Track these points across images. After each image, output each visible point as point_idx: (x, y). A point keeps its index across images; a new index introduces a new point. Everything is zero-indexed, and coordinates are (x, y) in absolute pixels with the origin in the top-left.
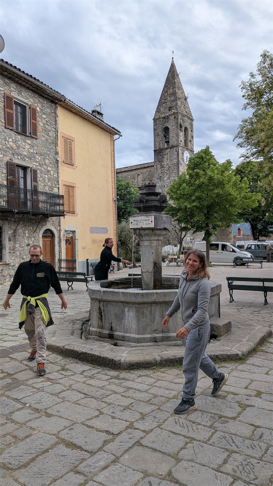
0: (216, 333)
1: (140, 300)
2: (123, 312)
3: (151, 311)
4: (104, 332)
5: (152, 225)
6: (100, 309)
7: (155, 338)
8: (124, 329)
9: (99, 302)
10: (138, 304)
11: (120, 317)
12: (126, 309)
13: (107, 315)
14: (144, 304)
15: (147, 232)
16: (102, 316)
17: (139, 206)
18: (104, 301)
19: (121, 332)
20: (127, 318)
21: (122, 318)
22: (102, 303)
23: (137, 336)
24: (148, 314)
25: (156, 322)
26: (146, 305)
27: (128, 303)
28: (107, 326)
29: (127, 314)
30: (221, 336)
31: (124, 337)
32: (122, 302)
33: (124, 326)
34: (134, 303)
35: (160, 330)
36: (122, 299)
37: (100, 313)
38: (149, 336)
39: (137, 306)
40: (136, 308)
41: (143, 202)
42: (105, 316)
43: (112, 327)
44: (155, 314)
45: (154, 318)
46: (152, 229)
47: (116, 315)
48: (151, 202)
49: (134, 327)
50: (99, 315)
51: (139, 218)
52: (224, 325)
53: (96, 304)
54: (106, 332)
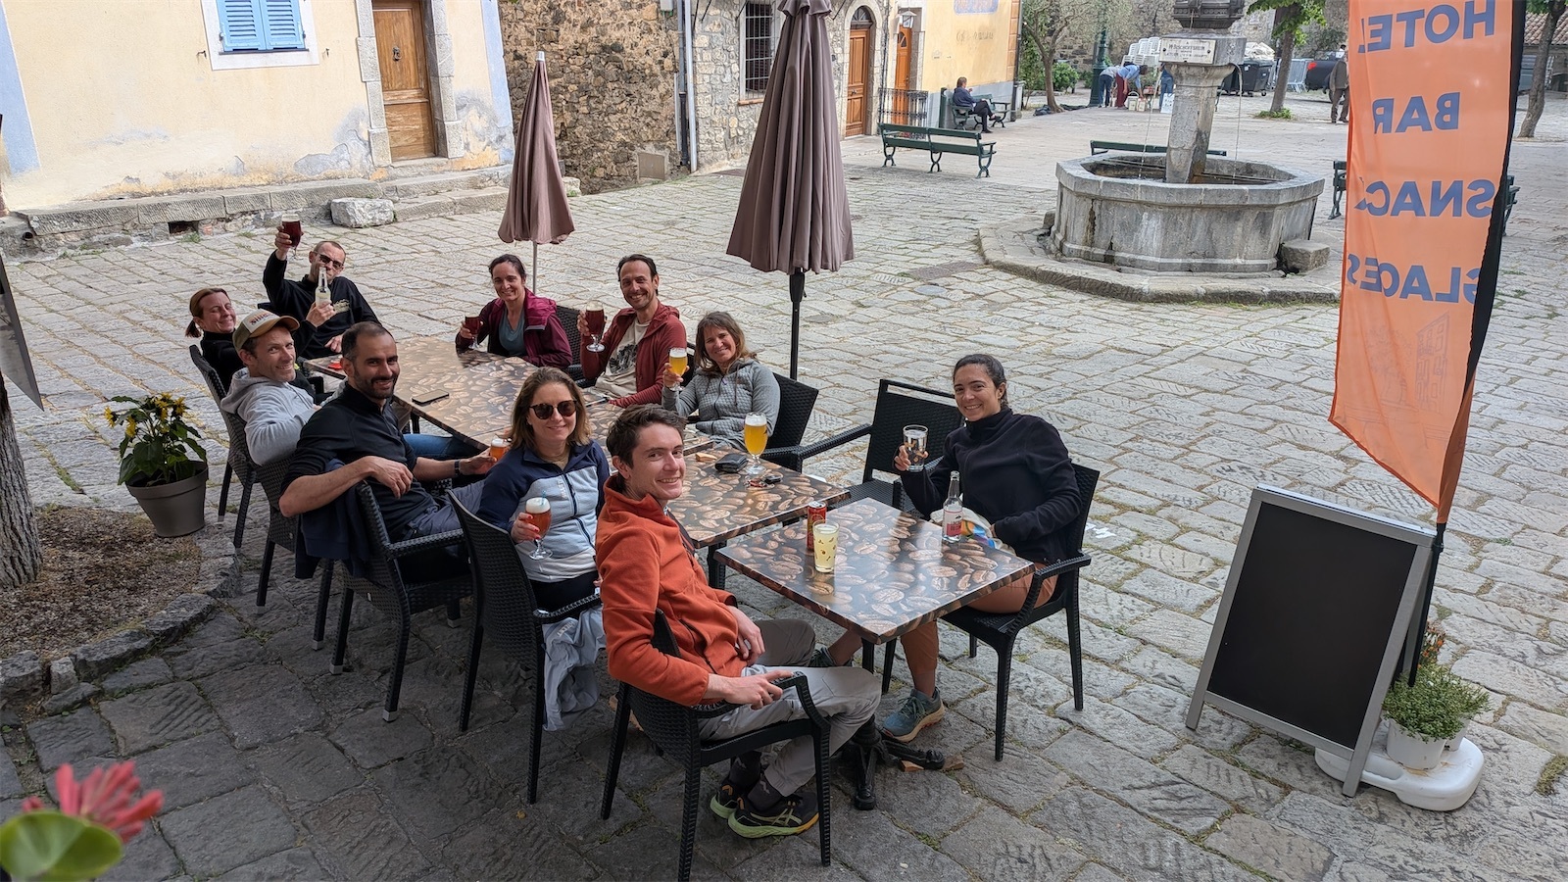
0: (1298, 265)
1: (1175, 200)
2: (1139, 219)
3: (1191, 219)
4: (1095, 252)
5: (1209, 60)
6: (1092, 212)
7: (1190, 265)
8: (1135, 248)
9: (1093, 200)
10: (1169, 207)
11: (1131, 228)
12: (1145, 215)
13: (1105, 223)
14: (1180, 207)
15: (1194, 70)
16: (1094, 225)
17: (1184, 15)
18: (1103, 199)
19: (1128, 252)
20: (1143, 230)
21: (1135, 230)
22: (1098, 203)
23: (1159, 260)
24: (1184, 225)
25: (1196, 238)
26: (1183, 210)
27: (1150, 204)
28: (1103, 241)
29: (1144, 222)
30: (1307, 269)
31: (1134, 260)
32: (1139, 202)
33: (1136, 243)
34: (1163, 206)
35: (1202, 252)
36: (1141, 197)
37: (1092, 220)
38: (1180, 261)
39: (1167, 210)
40: (1164, 213)
41: (1196, 11)
42: (1101, 224)
43: (1111, 243)
44: (1196, 225)
45: (1195, 232)
46: (1207, 67)
47: (1122, 224)
48: (1211, 11)
49: (1155, 245)
50: (1088, 223)
51: (1183, 43)
52: (1316, 252)
53: (1085, 203)
54: (1100, 251)
